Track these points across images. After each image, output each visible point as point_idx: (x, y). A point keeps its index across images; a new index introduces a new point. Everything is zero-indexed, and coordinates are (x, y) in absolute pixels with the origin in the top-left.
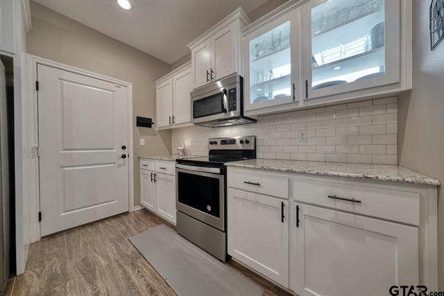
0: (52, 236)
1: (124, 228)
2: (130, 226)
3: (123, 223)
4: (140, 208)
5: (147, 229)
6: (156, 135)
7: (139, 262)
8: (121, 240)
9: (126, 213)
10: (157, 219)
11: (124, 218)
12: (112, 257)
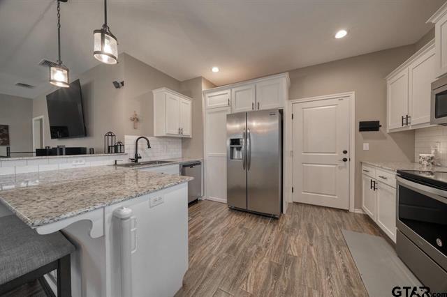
0: (297, 203)
1: (340, 220)
2: (346, 221)
3: (341, 217)
4: (362, 213)
5: (360, 232)
6: (385, 138)
7: (343, 249)
8: (335, 227)
9: (347, 211)
10: (377, 231)
11: (343, 213)
12: (325, 233)
